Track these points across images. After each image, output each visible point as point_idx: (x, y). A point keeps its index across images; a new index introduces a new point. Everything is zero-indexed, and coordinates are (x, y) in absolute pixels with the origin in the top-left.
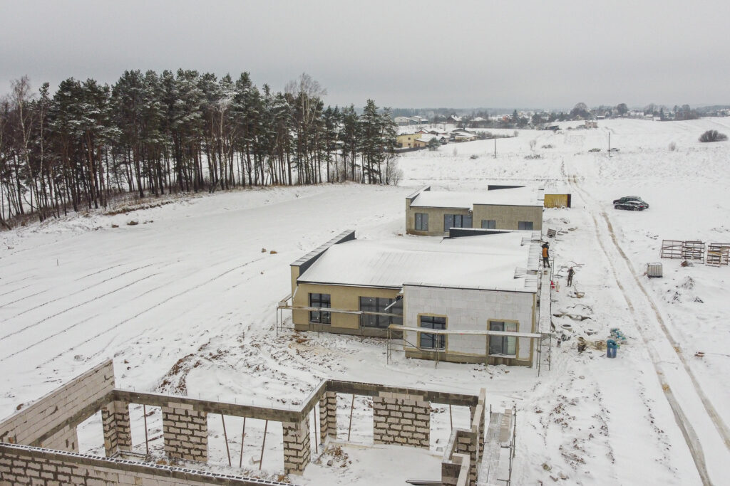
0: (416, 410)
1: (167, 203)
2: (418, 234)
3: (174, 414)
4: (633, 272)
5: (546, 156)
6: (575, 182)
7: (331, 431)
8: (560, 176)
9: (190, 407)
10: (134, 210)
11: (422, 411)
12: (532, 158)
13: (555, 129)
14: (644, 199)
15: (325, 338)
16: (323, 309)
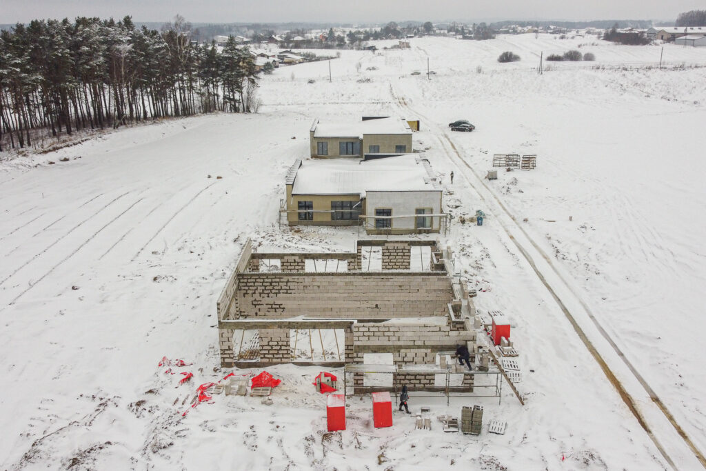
0: (404, 251)
1: (86, 140)
2: (321, 158)
3: (288, 262)
4: (478, 177)
5: (375, 79)
6: (405, 104)
7: (359, 267)
8: (391, 99)
9: (297, 258)
10: (61, 148)
11: (407, 251)
12: (364, 82)
13: (373, 49)
14: (471, 122)
15: (311, 229)
16: (309, 211)
